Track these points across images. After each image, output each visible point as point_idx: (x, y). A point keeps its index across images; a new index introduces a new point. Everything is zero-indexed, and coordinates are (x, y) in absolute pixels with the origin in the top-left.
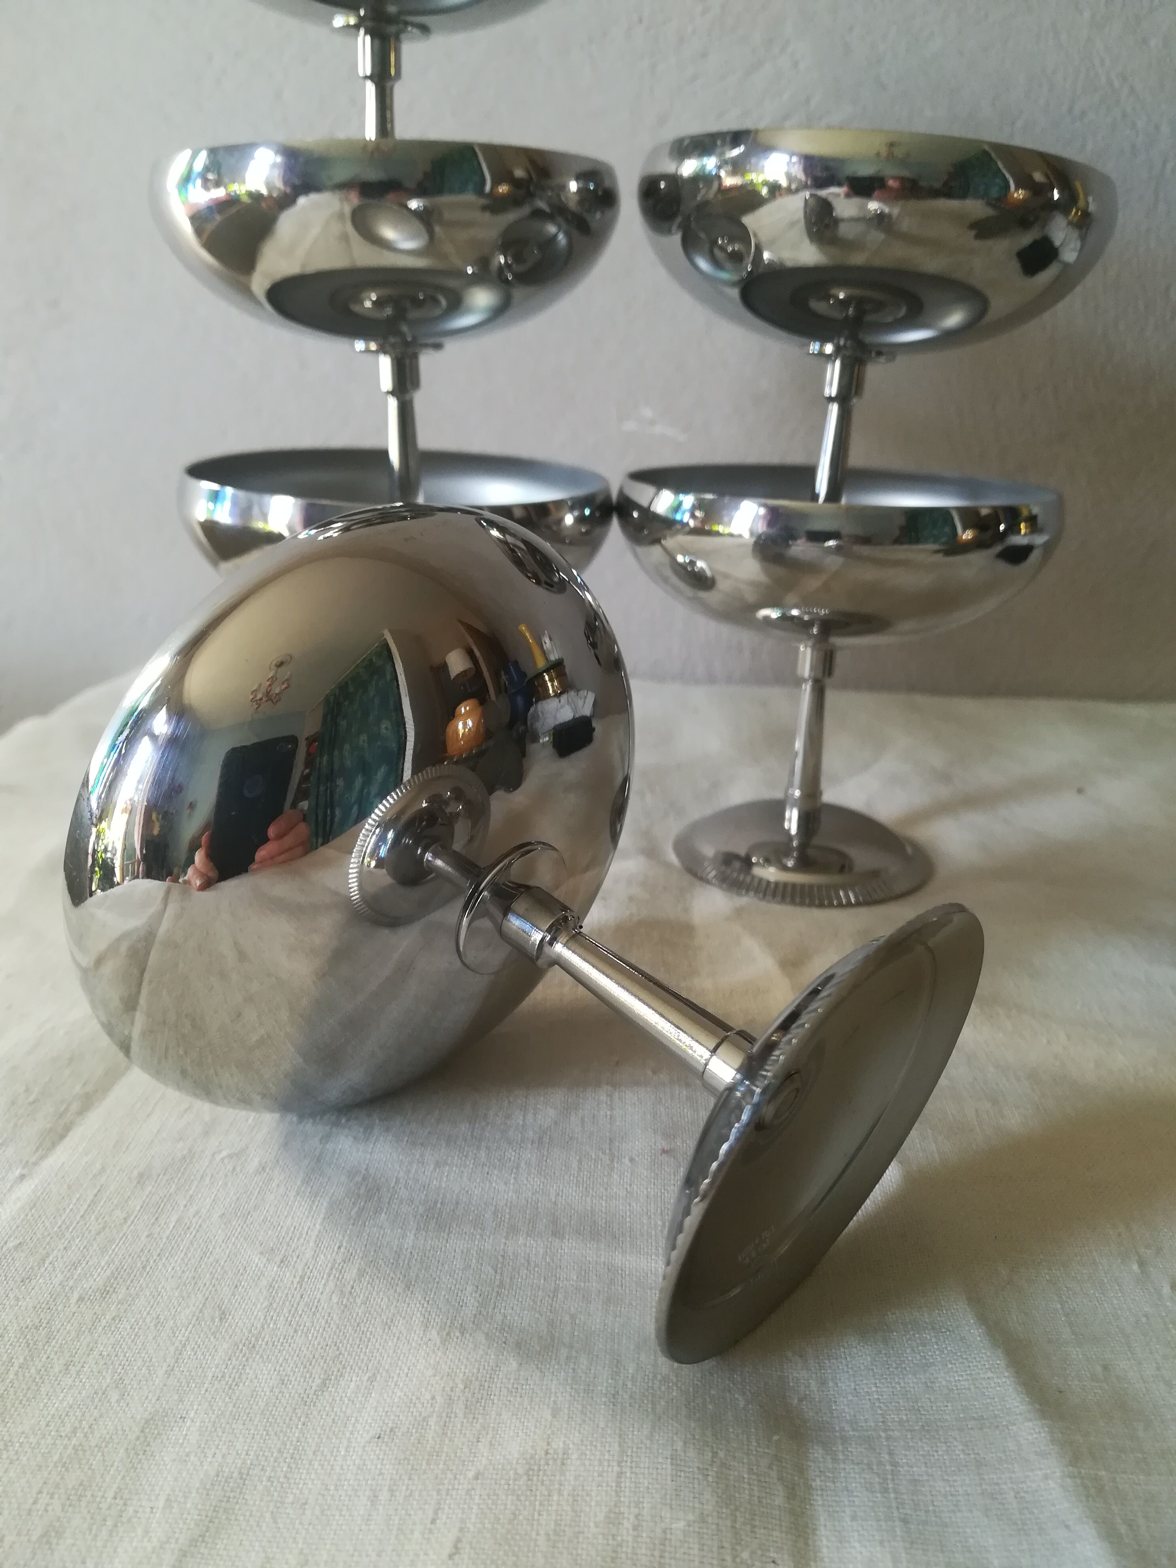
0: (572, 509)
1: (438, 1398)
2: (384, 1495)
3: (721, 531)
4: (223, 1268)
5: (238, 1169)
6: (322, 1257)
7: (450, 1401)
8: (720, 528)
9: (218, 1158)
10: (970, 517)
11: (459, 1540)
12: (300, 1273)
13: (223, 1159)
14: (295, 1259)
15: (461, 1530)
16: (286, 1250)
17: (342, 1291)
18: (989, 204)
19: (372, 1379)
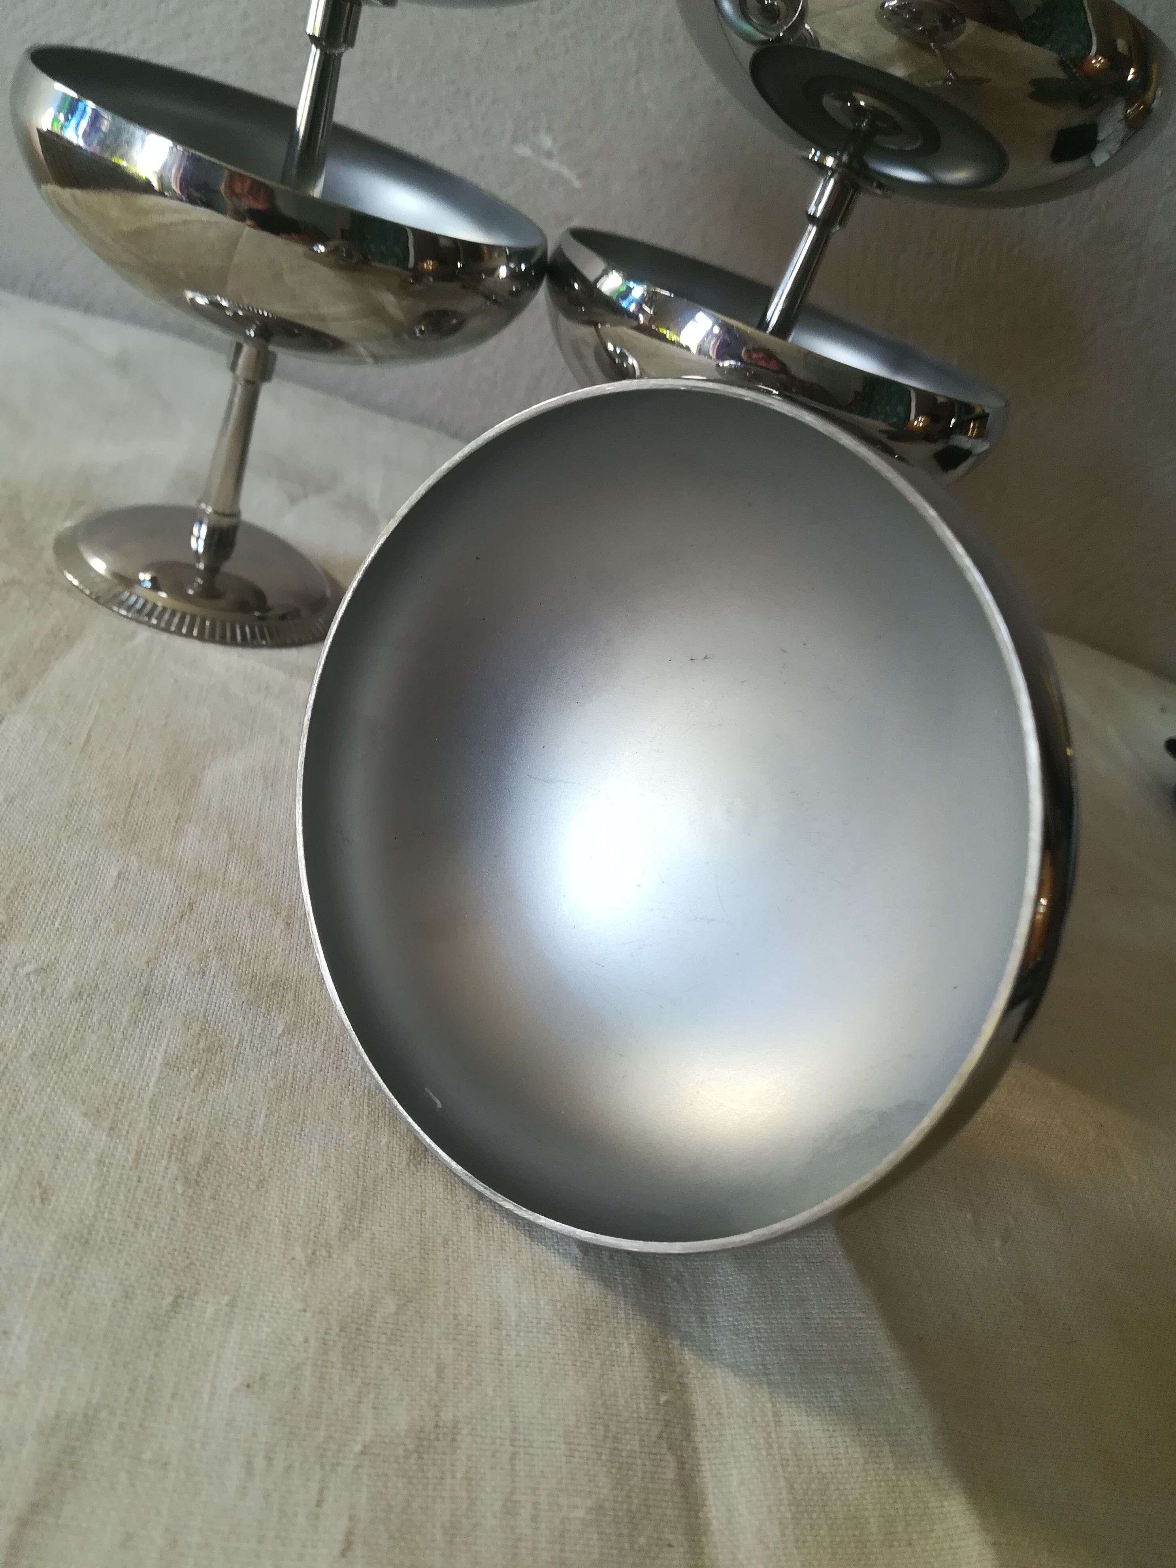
0: (509, 259)
1: (312, 1342)
2: (259, 1462)
3: (668, 337)
4: (38, 1129)
5: (49, 991)
6: (159, 1129)
7: (325, 1347)
8: (668, 333)
9: (22, 972)
10: (928, 405)
11: (349, 1533)
12: (135, 1147)
13: (28, 974)
14: (126, 1127)
15: (351, 1518)
16: (114, 1115)
17: (186, 1178)
18: (1062, 63)
19: (232, 1305)
